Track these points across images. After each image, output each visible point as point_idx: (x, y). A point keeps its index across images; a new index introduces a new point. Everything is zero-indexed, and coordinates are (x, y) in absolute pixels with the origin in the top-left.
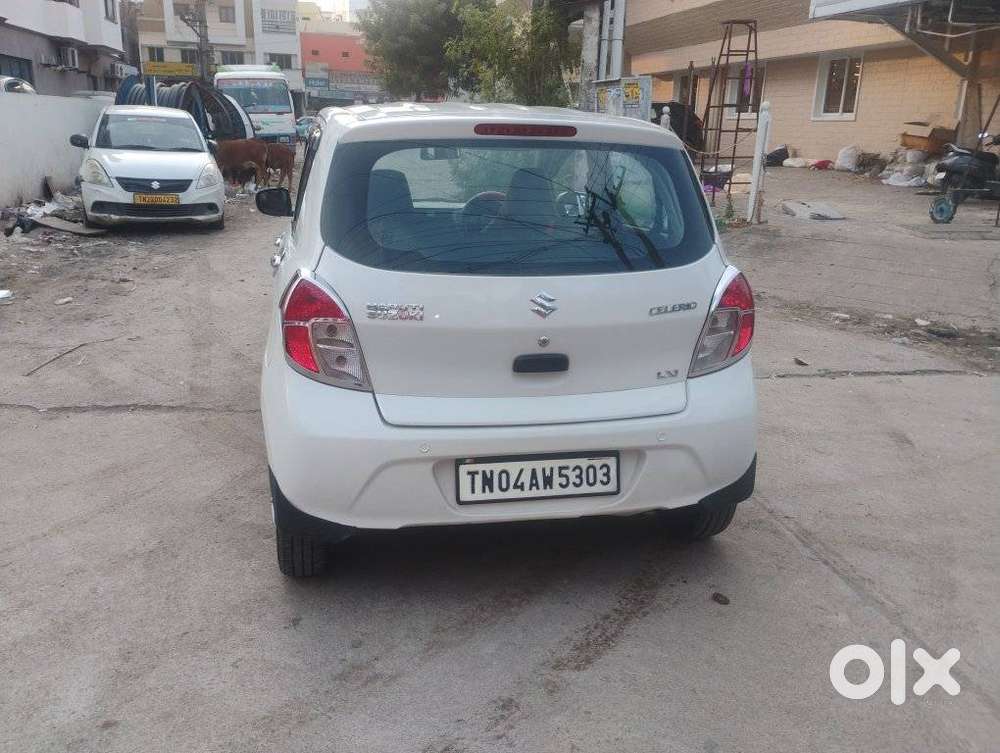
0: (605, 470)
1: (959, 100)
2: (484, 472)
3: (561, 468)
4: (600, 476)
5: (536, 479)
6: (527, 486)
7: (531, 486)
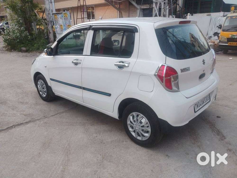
1: (118, 15)
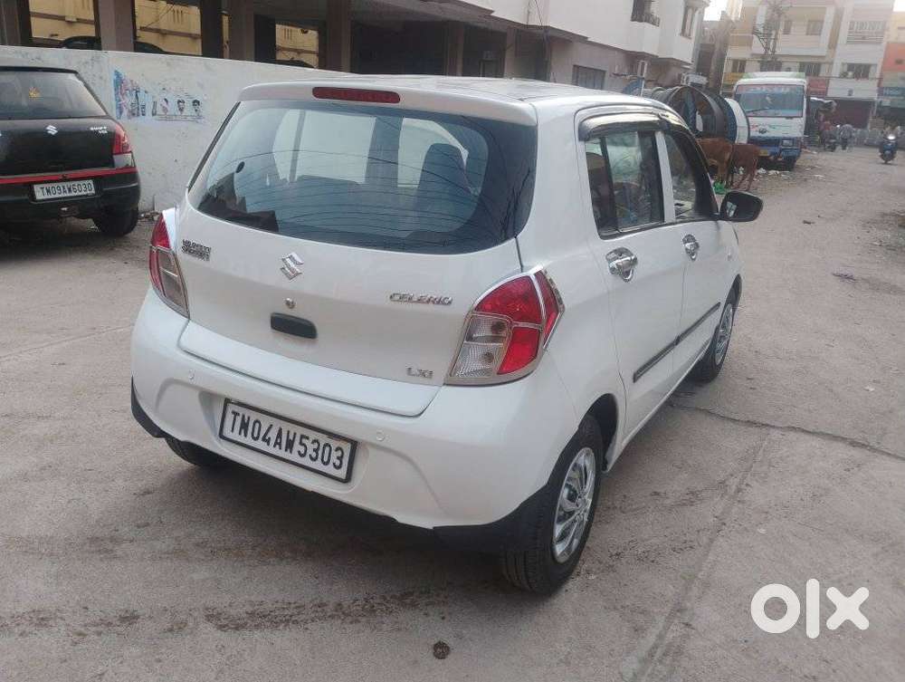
0: (339, 453)
2: (244, 416)
3: (302, 437)
4: (334, 459)
5: (281, 439)
6: (272, 442)
7: (276, 443)
